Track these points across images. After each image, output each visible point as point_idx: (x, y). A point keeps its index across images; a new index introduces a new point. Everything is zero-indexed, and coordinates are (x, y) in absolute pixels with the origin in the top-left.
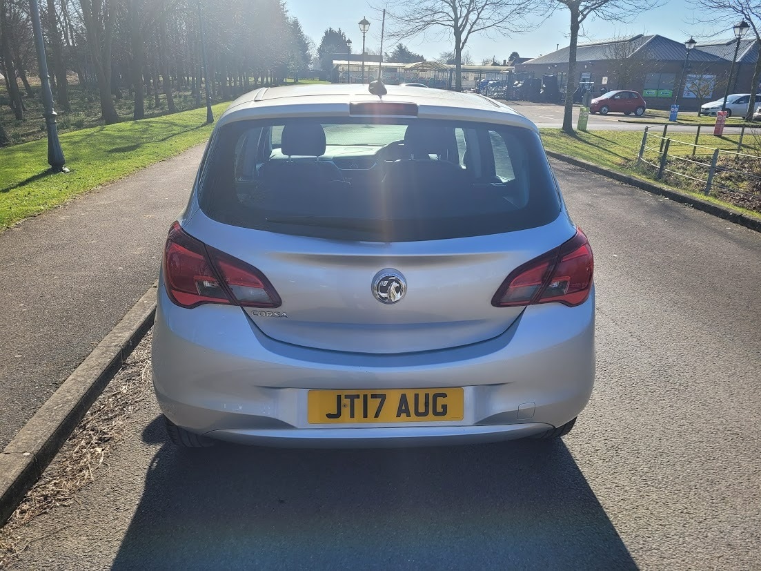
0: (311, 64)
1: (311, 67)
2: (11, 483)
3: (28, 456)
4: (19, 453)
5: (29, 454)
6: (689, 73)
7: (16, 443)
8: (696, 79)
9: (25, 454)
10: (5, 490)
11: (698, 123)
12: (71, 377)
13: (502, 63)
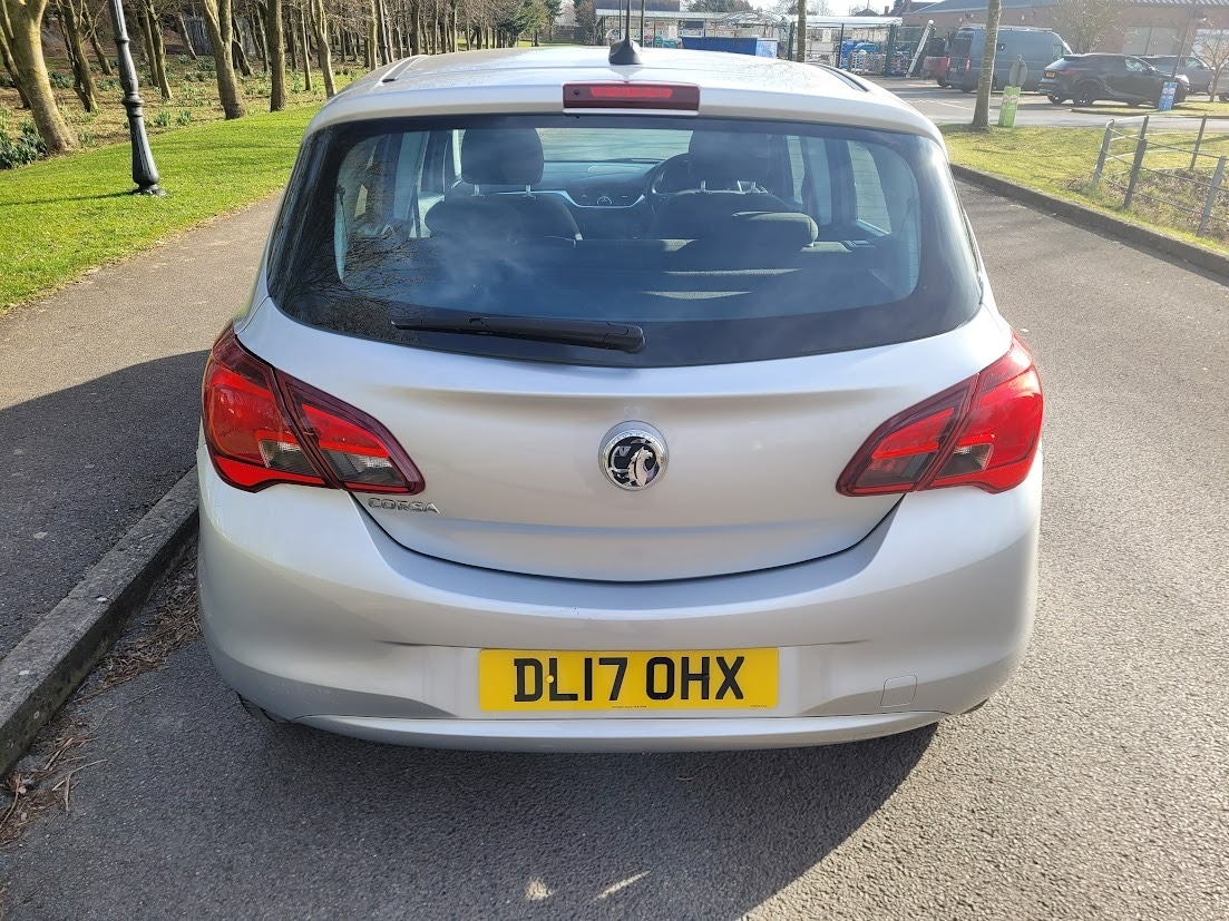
0: (559, 15)
1: (559, 21)
2: (80, 636)
3: (104, 602)
4: (91, 597)
5: (105, 599)
6: (1199, 26)
7: (86, 585)
8: (1210, 36)
9: (100, 599)
10: (71, 646)
11: (1201, 113)
12: (167, 497)
13: (882, 12)
